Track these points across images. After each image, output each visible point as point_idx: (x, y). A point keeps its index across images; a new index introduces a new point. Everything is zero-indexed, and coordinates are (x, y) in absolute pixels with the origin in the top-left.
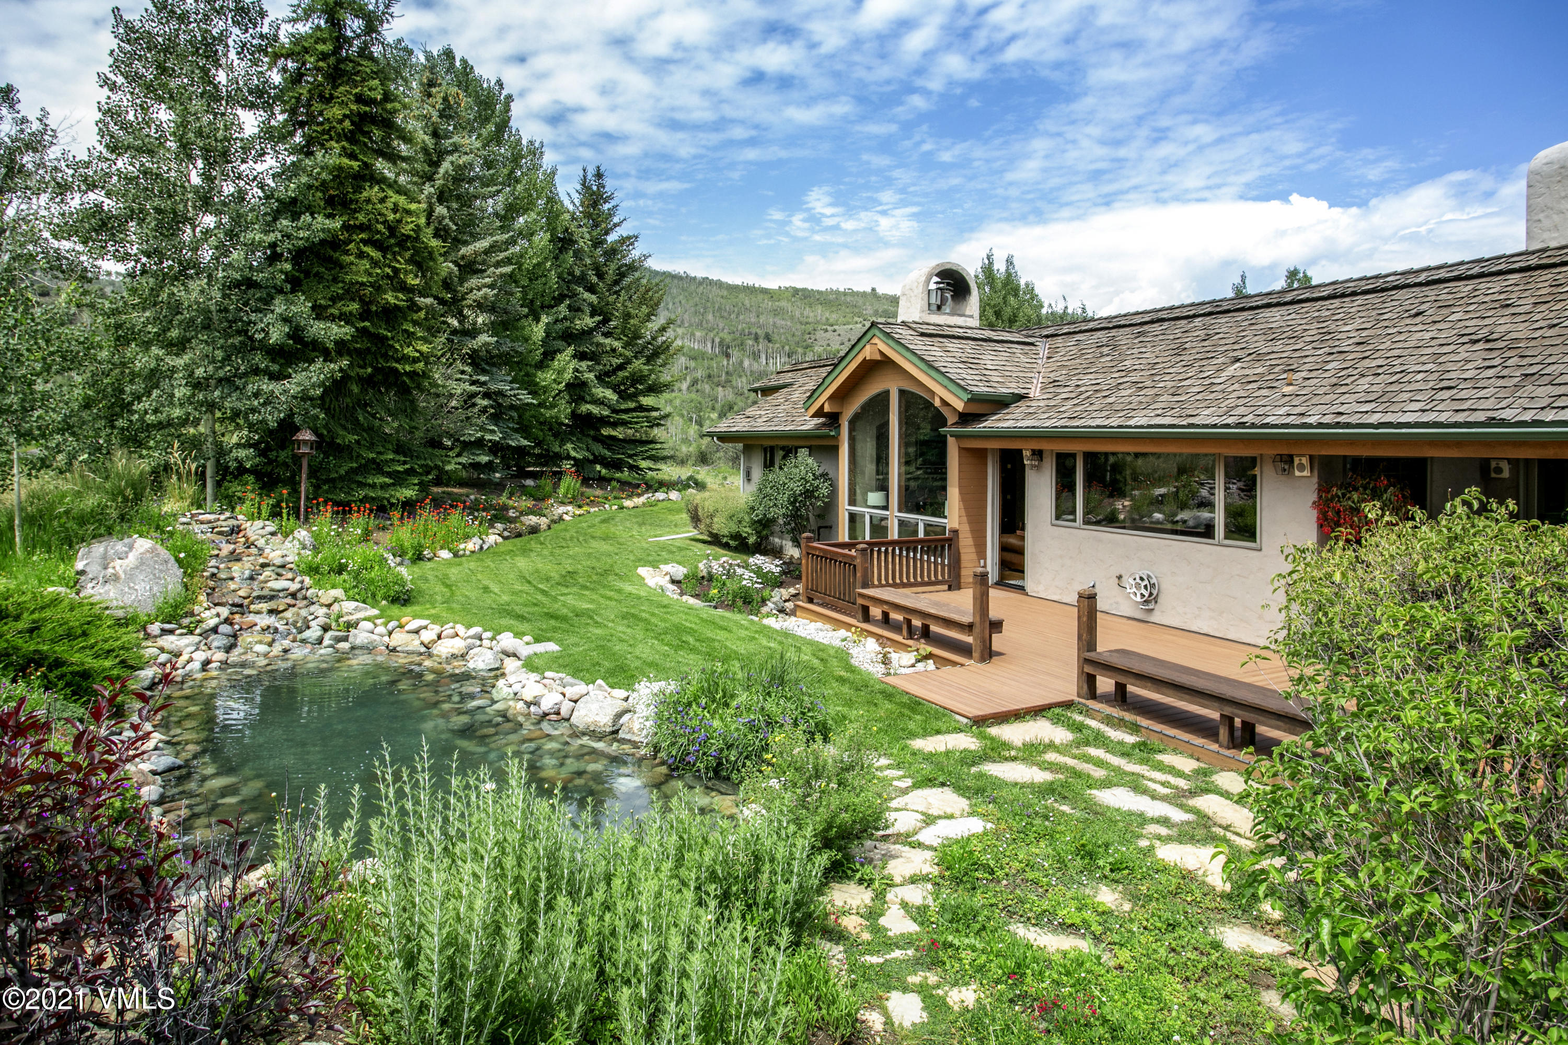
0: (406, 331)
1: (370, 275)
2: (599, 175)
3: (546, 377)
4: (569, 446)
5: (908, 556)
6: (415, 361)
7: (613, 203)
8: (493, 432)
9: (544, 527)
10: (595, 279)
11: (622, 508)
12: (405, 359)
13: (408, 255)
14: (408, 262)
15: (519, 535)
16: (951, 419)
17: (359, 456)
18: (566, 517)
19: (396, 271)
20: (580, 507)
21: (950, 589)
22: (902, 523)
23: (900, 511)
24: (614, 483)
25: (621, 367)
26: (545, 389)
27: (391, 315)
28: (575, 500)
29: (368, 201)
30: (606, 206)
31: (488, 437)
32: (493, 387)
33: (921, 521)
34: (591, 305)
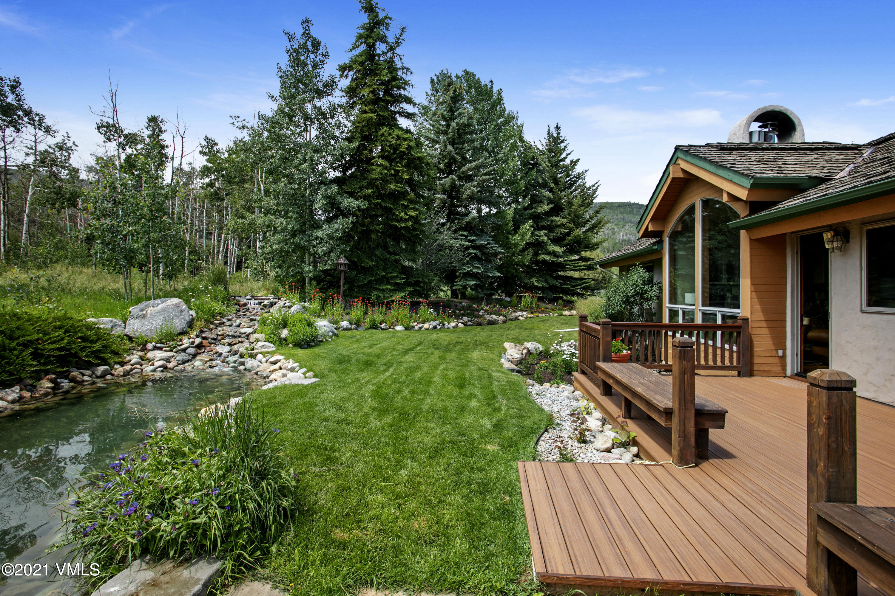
0: (403, 205)
1: (381, 174)
2: (558, 128)
3: (515, 239)
4: (534, 279)
5: (706, 344)
6: (406, 220)
7: (566, 142)
8: (479, 268)
9: (500, 322)
10: (552, 185)
11: (561, 315)
12: (401, 220)
13: (404, 162)
14: (404, 166)
15: (480, 324)
16: (742, 211)
17: (377, 274)
18: (521, 318)
19: (397, 172)
20: (532, 313)
21: (739, 375)
22: (704, 314)
23: (704, 305)
24: (560, 302)
25: (568, 234)
26: (516, 245)
27: (395, 196)
28: (529, 309)
29: (383, 135)
30: (562, 145)
31: (475, 271)
32: (479, 243)
33: (719, 311)
34: (549, 199)
